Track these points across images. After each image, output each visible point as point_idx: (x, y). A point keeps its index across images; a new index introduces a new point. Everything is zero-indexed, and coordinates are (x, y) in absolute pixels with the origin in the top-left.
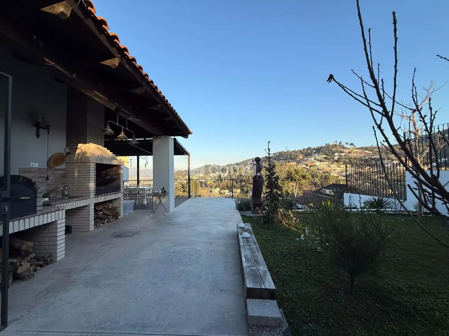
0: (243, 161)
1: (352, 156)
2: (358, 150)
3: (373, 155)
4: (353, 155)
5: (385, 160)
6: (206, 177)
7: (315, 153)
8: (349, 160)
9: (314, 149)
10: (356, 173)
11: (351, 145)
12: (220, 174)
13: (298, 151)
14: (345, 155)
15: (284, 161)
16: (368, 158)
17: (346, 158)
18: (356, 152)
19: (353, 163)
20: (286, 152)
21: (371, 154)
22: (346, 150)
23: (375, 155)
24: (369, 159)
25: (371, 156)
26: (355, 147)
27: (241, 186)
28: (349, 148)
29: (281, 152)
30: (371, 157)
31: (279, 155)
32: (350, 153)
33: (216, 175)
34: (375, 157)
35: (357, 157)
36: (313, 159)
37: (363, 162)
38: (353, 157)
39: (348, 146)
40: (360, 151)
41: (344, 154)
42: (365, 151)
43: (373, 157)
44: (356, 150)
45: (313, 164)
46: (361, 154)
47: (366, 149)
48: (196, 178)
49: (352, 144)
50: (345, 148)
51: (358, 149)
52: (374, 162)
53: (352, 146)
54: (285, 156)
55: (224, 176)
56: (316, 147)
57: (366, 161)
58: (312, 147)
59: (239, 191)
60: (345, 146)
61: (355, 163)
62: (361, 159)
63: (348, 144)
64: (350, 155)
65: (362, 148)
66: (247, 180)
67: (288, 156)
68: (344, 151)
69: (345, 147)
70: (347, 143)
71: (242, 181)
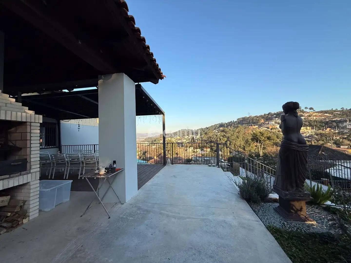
0: (212, 126)
1: (311, 119)
2: (318, 114)
3: (334, 117)
4: (313, 118)
5: (347, 122)
6: (182, 139)
7: (276, 117)
8: (309, 123)
9: (275, 114)
10: (317, 135)
11: (310, 110)
12: (193, 137)
13: (259, 116)
14: (305, 119)
15: (247, 125)
16: (328, 121)
17: (306, 121)
18: (316, 116)
19: (313, 125)
20: (249, 117)
21: (331, 116)
22: (306, 114)
23: (336, 118)
24: (329, 121)
25: (332, 118)
26: (315, 111)
27: (211, 146)
28: (308, 112)
29: (244, 118)
30: (331, 119)
31: (242, 120)
32: (309, 116)
33: (189, 137)
34: (335, 119)
35: (317, 120)
36: (273, 123)
37: (324, 125)
38: (313, 120)
39: (308, 110)
40: (320, 114)
41: (304, 117)
42: (326, 114)
43: (334, 119)
44: (315, 114)
45: (274, 127)
46: (321, 117)
47: (326, 112)
48: (174, 139)
49: (311, 109)
50: (305, 112)
51: (318, 112)
52: (335, 124)
53: (312, 110)
54: (248, 121)
55: (196, 138)
56: (276, 113)
57: (327, 123)
58: (273, 112)
59: (209, 150)
60: (305, 110)
61: (315, 125)
62: (321, 122)
63: (308, 108)
64: (310, 118)
65: (321, 112)
66: (216, 141)
67: (250, 121)
68: (304, 114)
69: (304, 112)
70: (306, 108)
71: (211, 142)
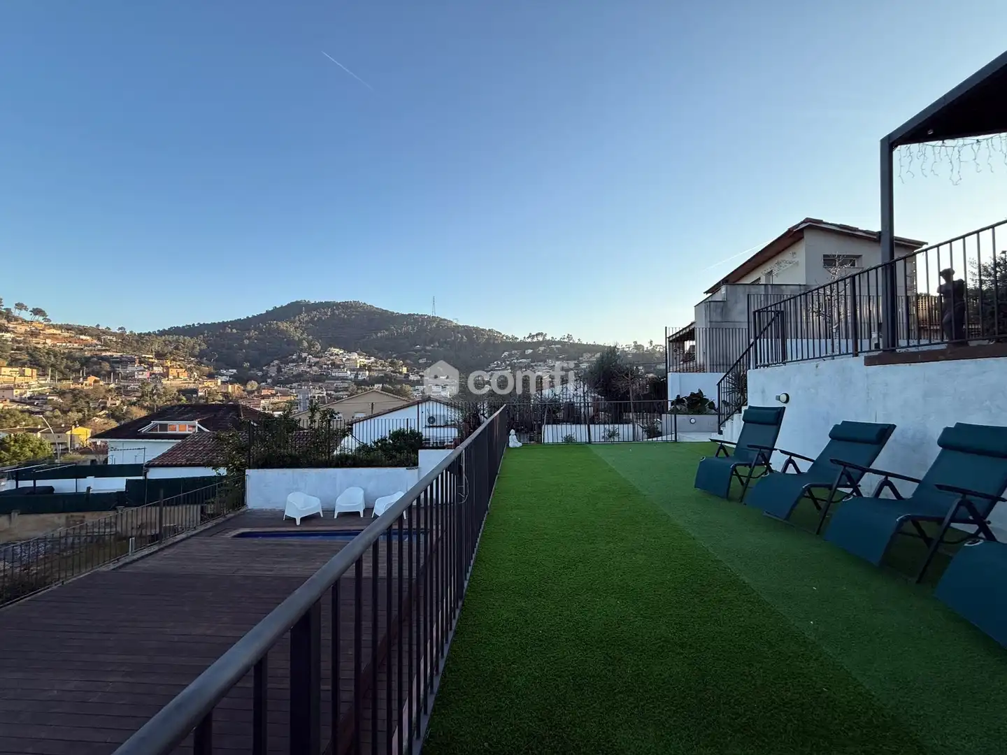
1: (39, 346)
2: (59, 332)
3: (104, 348)
4: (45, 343)
5: (135, 363)
8: (31, 355)
11: (36, 314)
14: (14, 340)
16: (89, 355)
17: (18, 349)
18: (53, 336)
19: (43, 364)
21: (97, 345)
22: (19, 327)
23: (109, 351)
24: (92, 357)
25: (99, 350)
26: (49, 320)
28: (28, 322)
30: (98, 353)
32: (34, 334)
34: (108, 354)
35: (57, 349)
37: (77, 365)
38: (44, 347)
39: (26, 315)
40: (66, 334)
41: (13, 336)
42: (82, 337)
43: (104, 354)
44: (52, 331)
46: (70, 342)
47: (83, 331)
49: (37, 312)
50: (16, 319)
51: (61, 327)
52: (106, 366)
53: (41, 319)
57: (86, 362)
60: (16, 312)
61: (52, 366)
62: (70, 357)
63: (26, 309)
64: (35, 340)
65: (68, 328)
68: (11, 326)
69: (13, 317)
70: (20, 306)
